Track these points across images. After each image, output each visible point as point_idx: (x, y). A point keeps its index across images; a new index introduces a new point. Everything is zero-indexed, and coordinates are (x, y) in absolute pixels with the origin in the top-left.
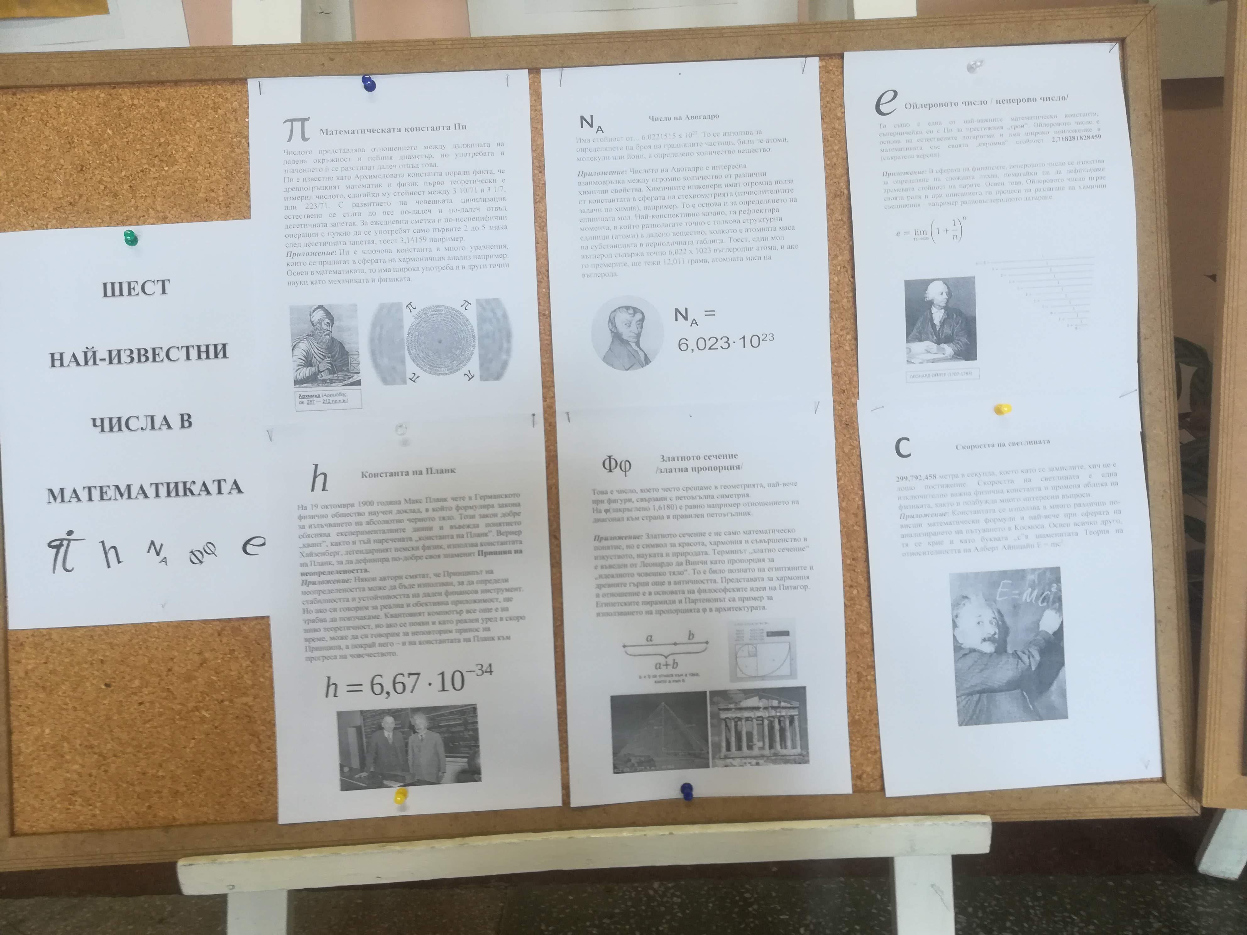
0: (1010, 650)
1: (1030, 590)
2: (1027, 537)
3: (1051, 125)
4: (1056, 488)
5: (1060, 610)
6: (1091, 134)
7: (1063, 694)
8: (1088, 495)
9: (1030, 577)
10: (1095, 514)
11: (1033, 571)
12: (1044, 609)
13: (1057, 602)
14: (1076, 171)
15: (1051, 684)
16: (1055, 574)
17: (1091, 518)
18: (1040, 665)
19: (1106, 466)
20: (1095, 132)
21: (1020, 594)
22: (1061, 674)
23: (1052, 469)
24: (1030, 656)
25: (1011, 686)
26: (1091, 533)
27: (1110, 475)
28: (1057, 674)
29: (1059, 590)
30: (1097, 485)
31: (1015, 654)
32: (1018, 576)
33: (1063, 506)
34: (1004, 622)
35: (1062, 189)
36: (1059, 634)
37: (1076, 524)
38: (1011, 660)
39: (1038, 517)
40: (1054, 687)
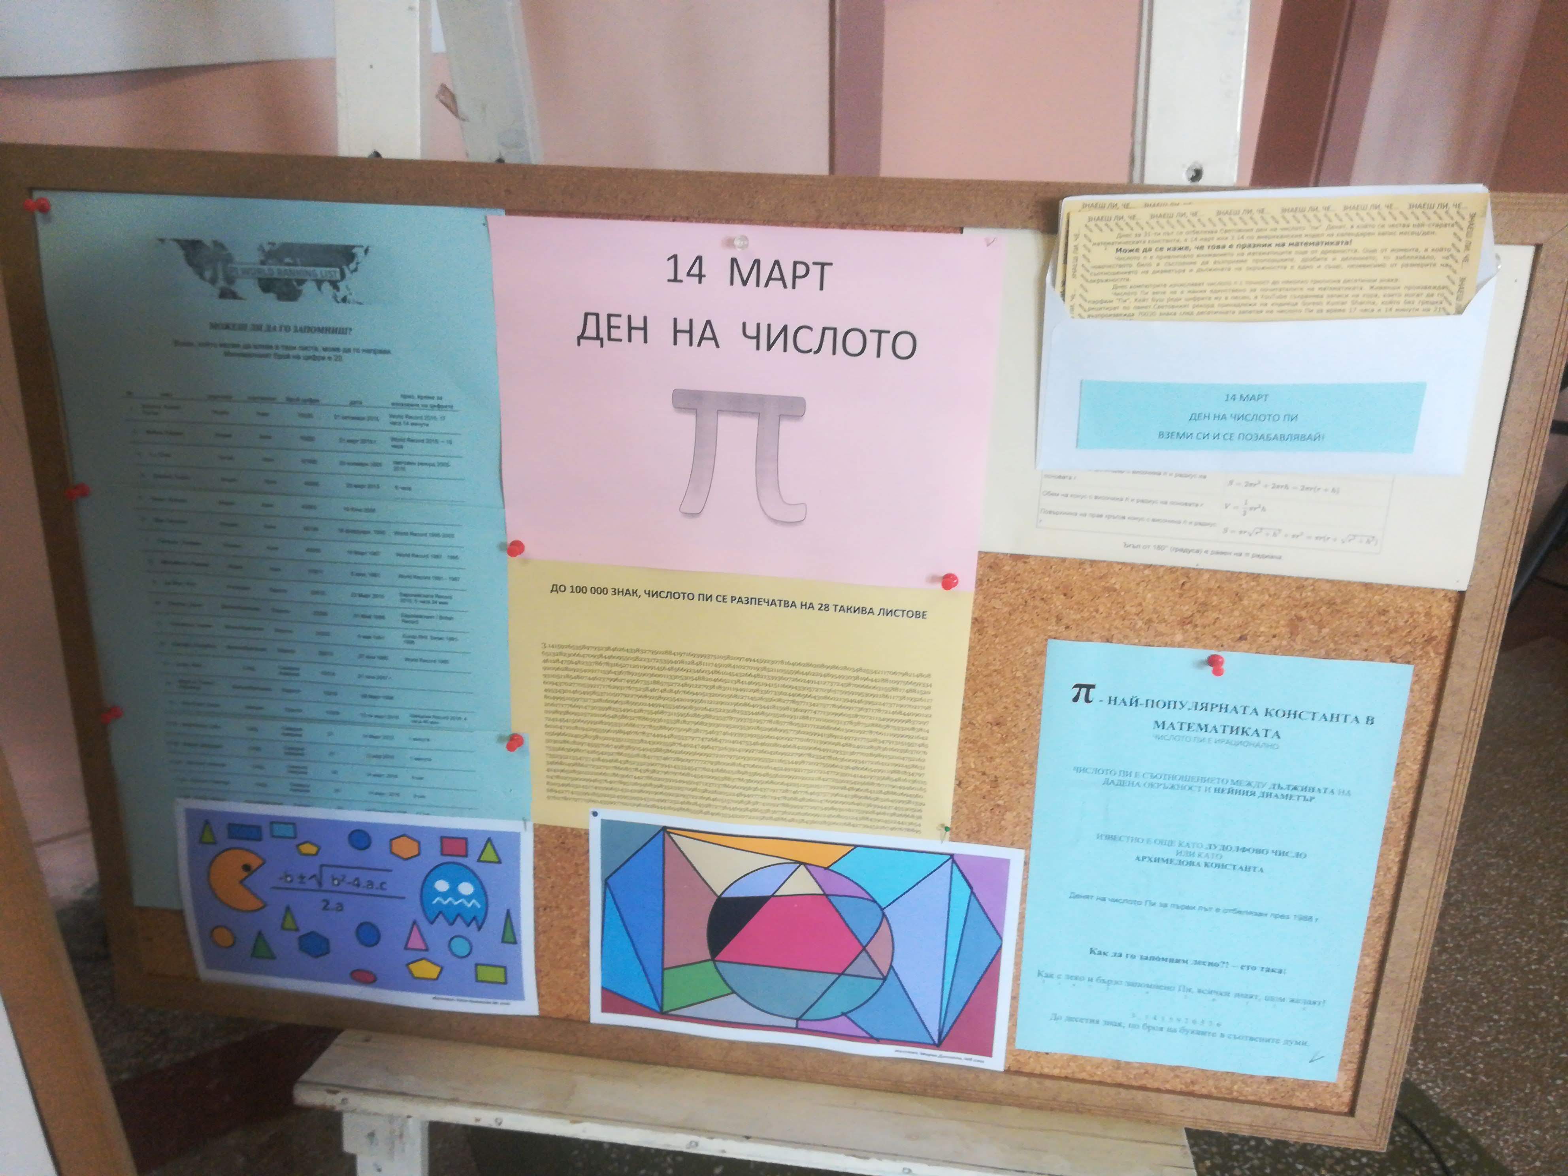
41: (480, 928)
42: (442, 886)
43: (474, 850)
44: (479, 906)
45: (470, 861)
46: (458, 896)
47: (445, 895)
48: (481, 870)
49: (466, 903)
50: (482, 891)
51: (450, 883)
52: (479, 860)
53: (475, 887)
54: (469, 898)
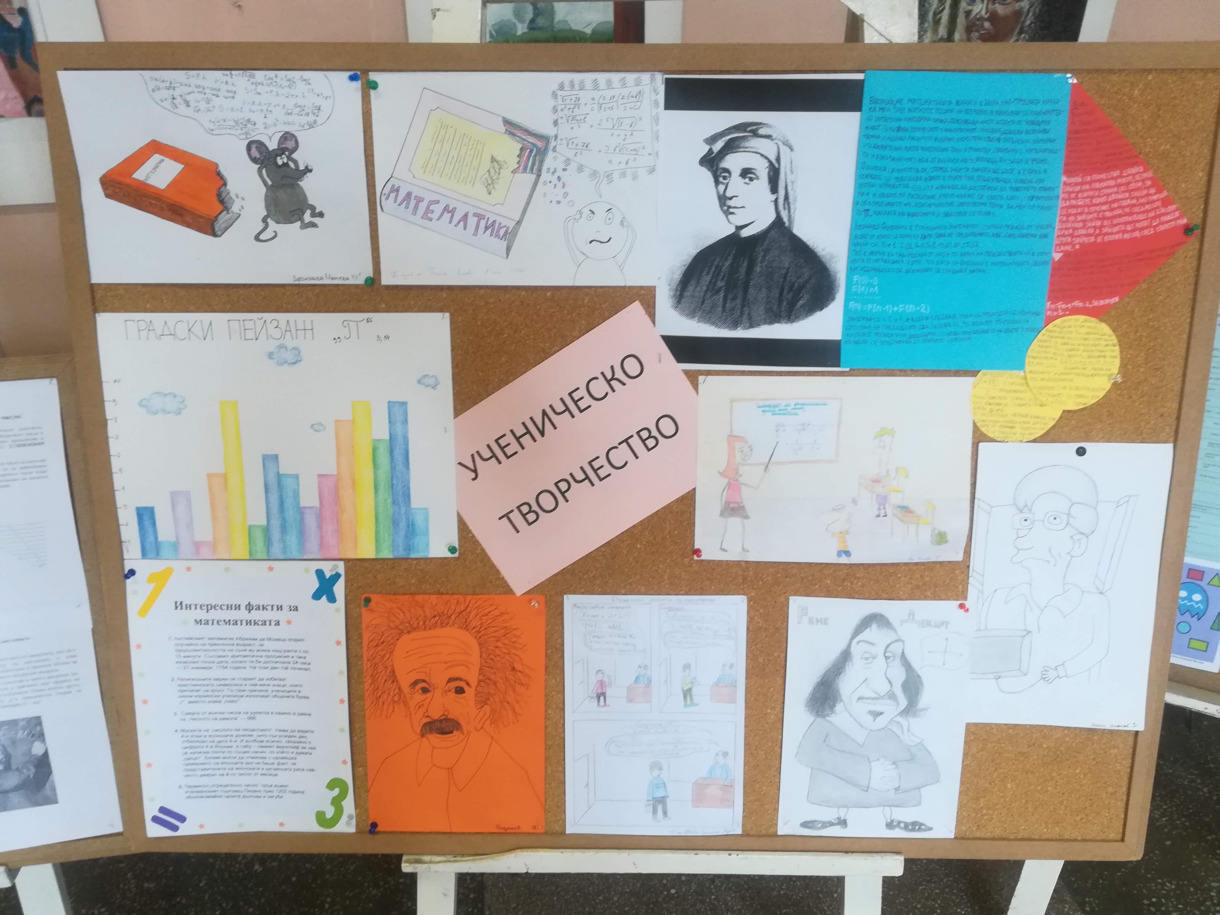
0: (14, 767)
1: (22, 731)
2: (16, 700)
3: (9, 436)
4: (34, 668)
5: (43, 741)
6: (36, 442)
7: (54, 789)
8: (57, 670)
9: (22, 724)
10: (62, 682)
11: (23, 720)
12: (33, 742)
13: (41, 736)
14: (26, 468)
15: (45, 784)
16: (37, 721)
17: (60, 685)
18: (35, 774)
19: (69, 651)
20: (39, 441)
21: (16, 734)
22: (50, 779)
23: (32, 656)
24: (28, 770)
25: (16, 789)
26: (60, 694)
27: (71, 657)
28: (48, 778)
29: (42, 730)
30: (63, 663)
31: (17, 769)
32: (13, 723)
33: (40, 679)
34: (7, 752)
35: (17, 480)
36: (46, 754)
37: (49, 689)
38: (16, 773)
39: (23, 687)
40: (47, 785)
41: (1199, 619)
42: (1183, 594)
43: (1207, 578)
44: (1202, 608)
45: (1203, 584)
46: (1191, 600)
47: (1183, 599)
48: (1210, 590)
49: (1194, 605)
50: (1206, 600)
51: (1188, 593)
52: (1208, 584)
53: (1203, 597)
54: (1197, 603)
